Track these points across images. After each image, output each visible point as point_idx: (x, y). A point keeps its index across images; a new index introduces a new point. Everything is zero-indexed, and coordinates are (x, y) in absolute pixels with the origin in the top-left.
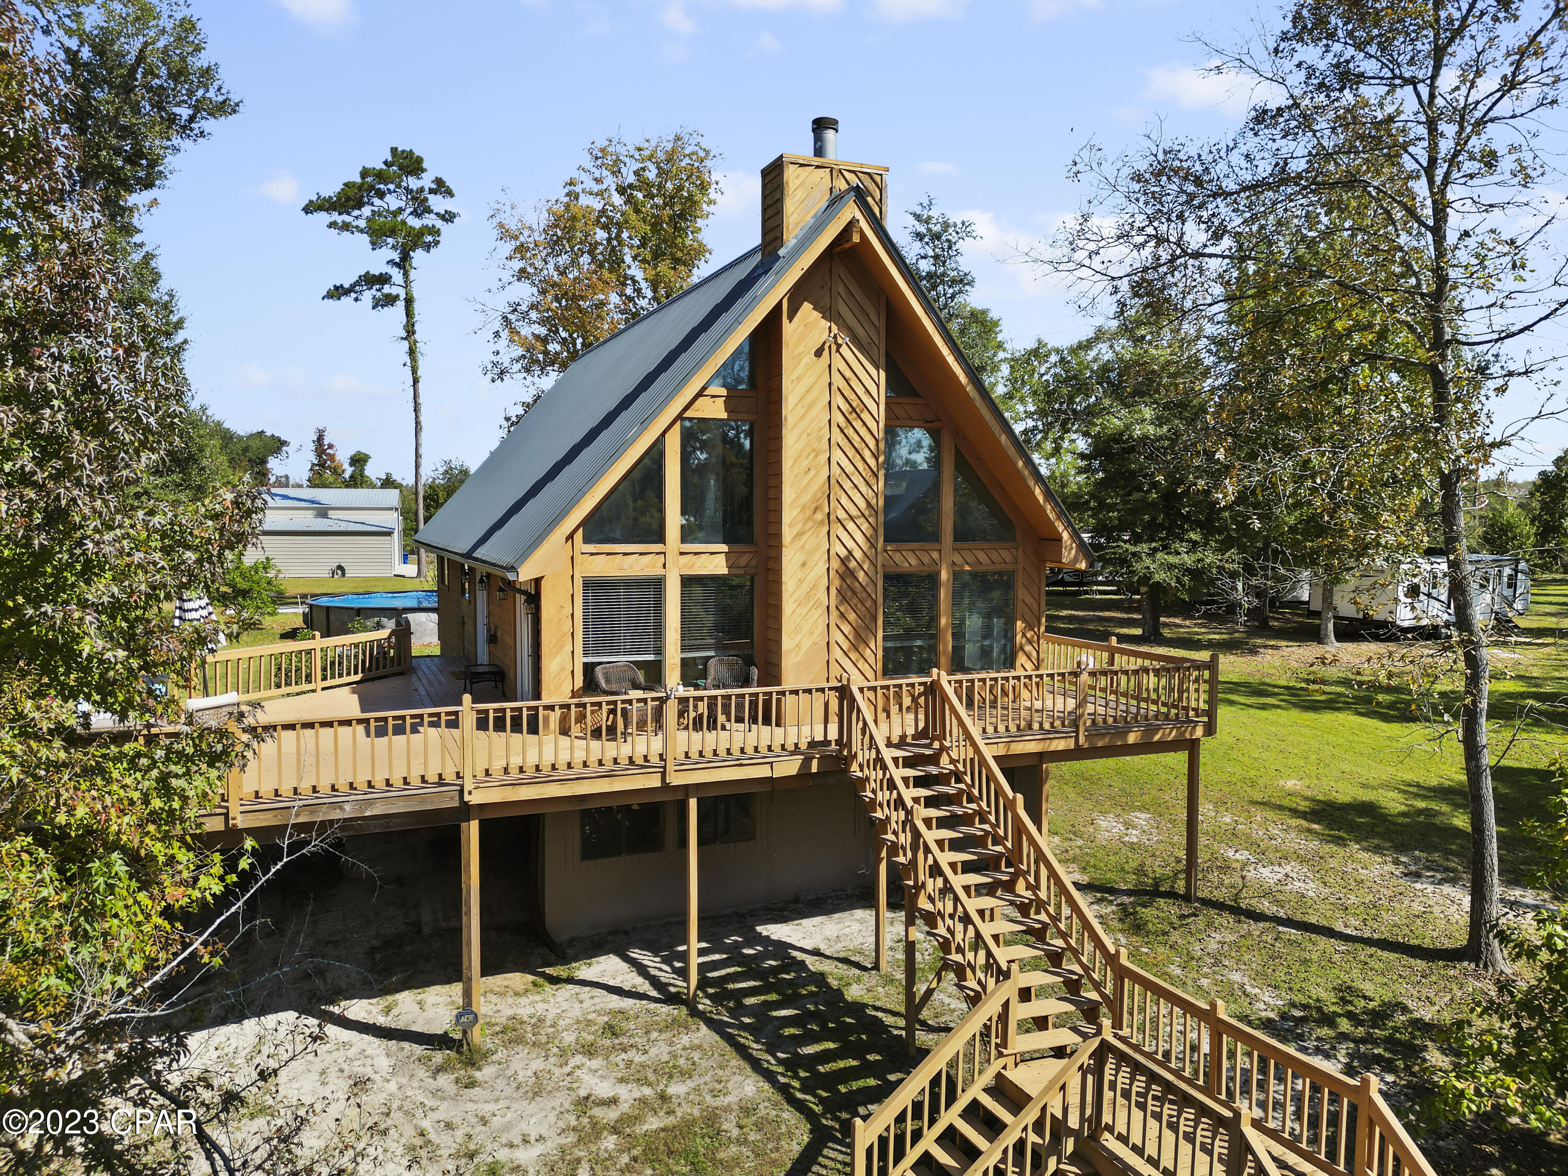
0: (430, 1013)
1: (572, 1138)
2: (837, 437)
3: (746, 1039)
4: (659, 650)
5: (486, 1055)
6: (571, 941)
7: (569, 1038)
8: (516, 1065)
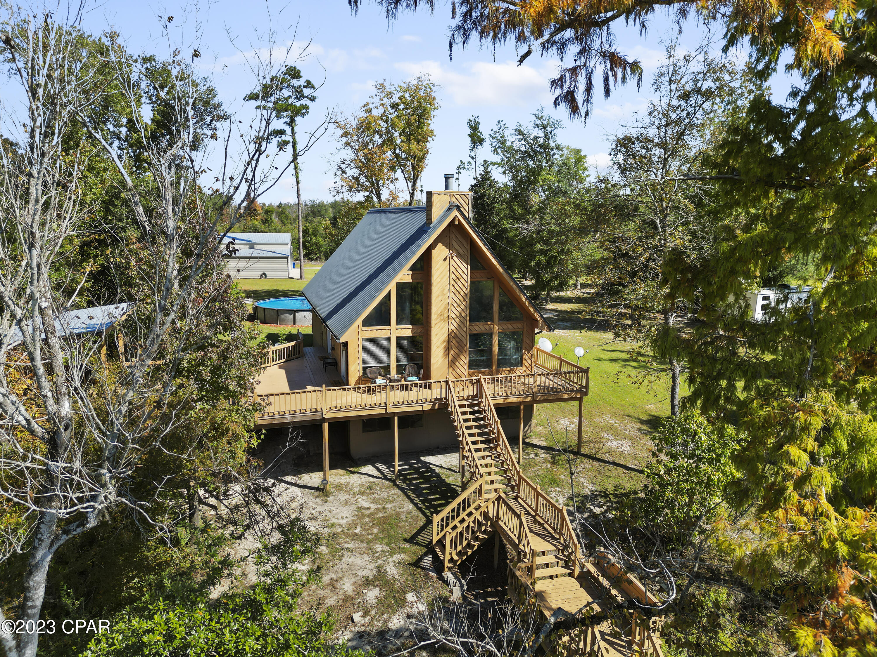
0: (313, 480)
1: (356, 518)
2: (452, 288)
3: (410, 493)
4: (389, 362)
5: (331, 493)
6: (359, 459)
7: (356, 490)
8: (340, 497)
